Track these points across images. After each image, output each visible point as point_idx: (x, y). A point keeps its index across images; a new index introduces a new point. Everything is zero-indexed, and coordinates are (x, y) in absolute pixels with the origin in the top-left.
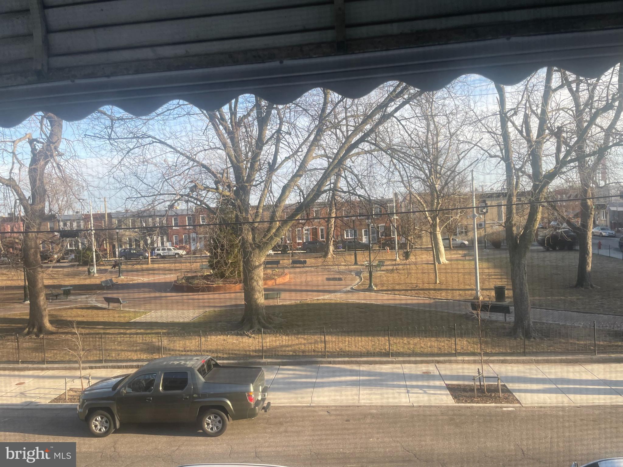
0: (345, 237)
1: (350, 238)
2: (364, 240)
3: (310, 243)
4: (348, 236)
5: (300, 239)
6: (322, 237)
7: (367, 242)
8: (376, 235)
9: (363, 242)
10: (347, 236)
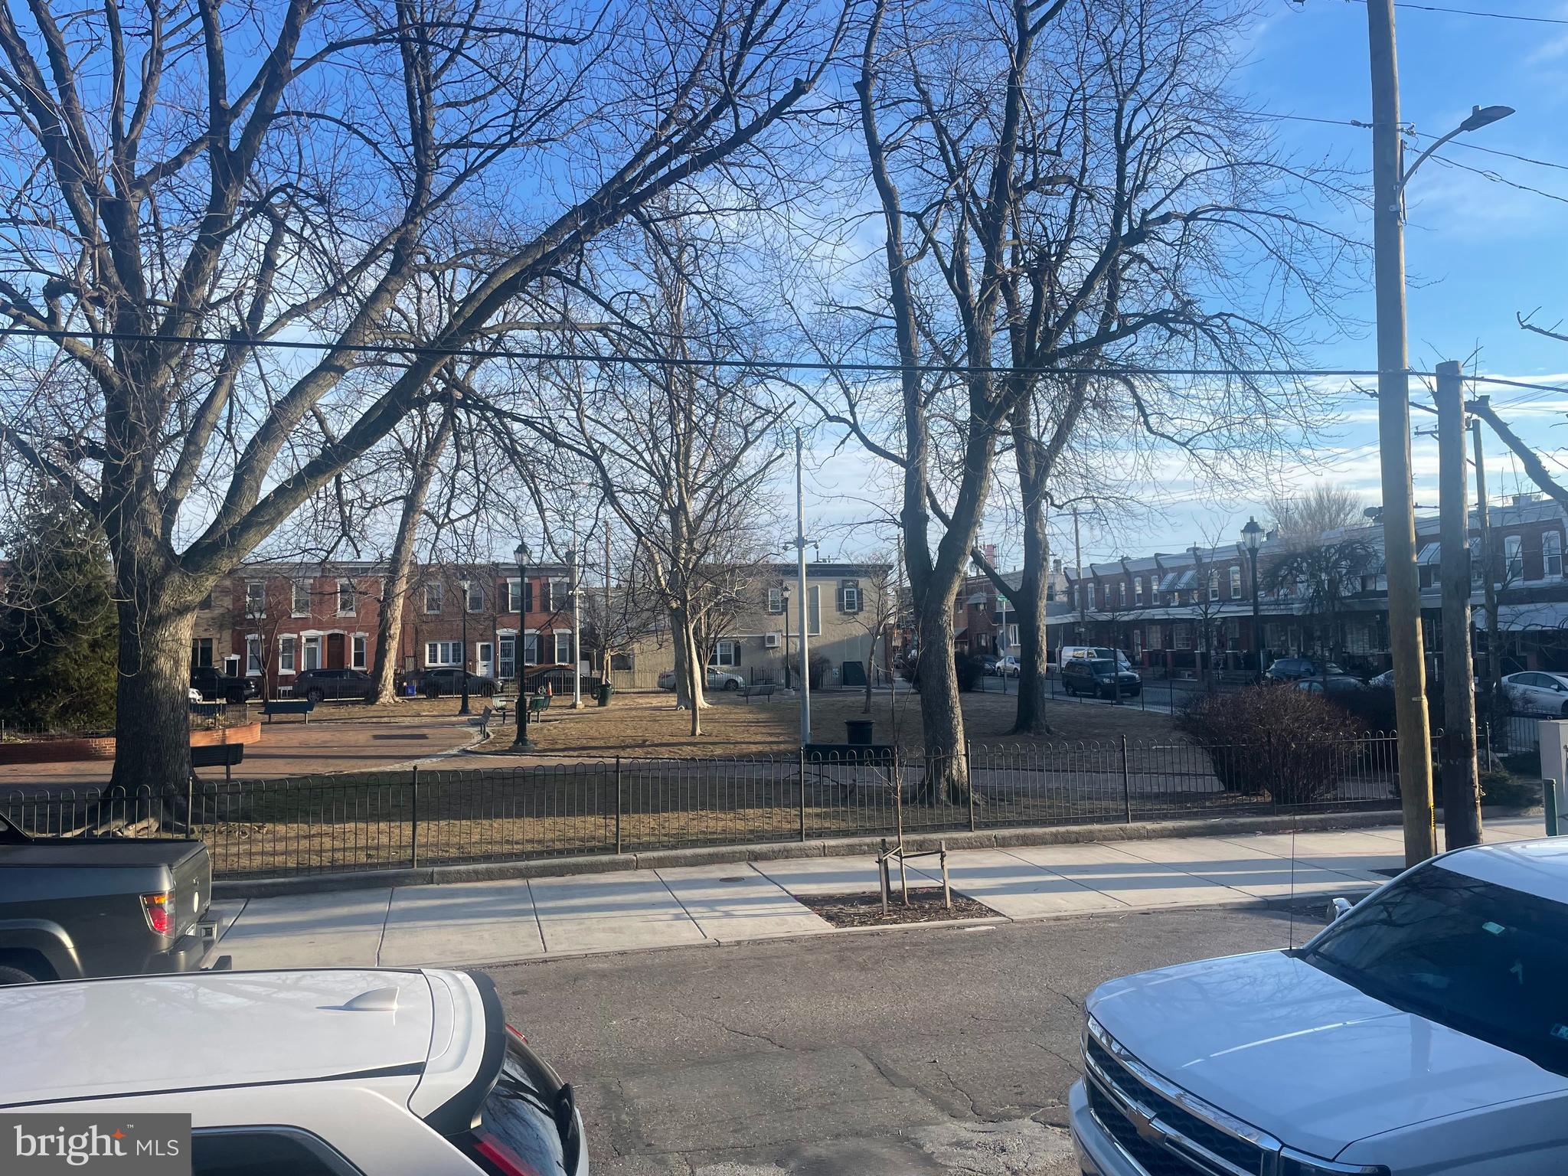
0: (427, 663)
1: (439, 663)
2: (481, 670)
3: (319, 674)
4: (435, 659)
5: (290, 667)
6: (359, 661)
7: (491, 675)
8: (513, 659)
9: (479, 674)
10: (433, 659)
